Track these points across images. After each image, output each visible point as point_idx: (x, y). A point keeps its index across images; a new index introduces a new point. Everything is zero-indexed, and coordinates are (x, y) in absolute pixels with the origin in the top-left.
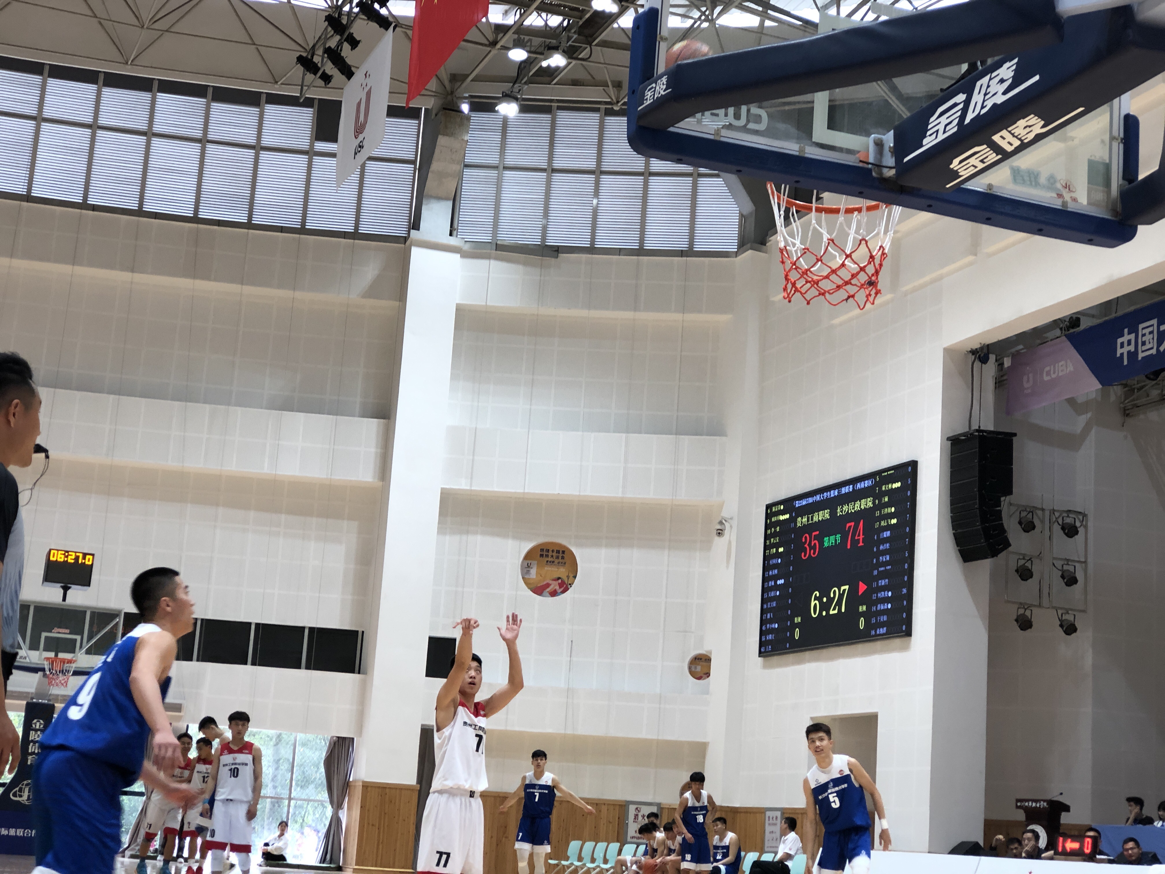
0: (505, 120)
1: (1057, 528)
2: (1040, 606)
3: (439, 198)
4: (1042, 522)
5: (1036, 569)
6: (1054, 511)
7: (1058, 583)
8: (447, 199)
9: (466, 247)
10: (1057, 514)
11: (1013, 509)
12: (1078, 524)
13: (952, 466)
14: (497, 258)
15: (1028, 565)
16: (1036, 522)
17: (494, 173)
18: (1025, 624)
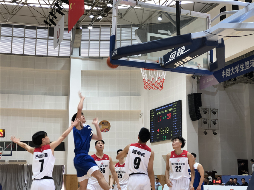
0: (90, 30)
1: (211, 112)
2: (209, 129)
3: (76, 48)
4: (208, 111)
5: (208, 121)
6: (211, 109)
7: (212, 124)
8: (78, 48)
9: (83, 58)
10: (211, 110)
11: (202, 109)
12: (216, 111)
13: (189, 101)
14: (90, 60)
15: (206, 121)
16: (207, 111)
17: (88, 42)
18: (206, 133)
